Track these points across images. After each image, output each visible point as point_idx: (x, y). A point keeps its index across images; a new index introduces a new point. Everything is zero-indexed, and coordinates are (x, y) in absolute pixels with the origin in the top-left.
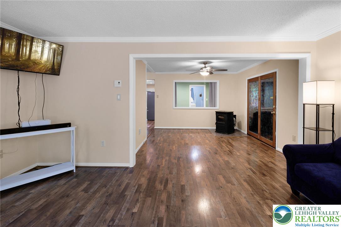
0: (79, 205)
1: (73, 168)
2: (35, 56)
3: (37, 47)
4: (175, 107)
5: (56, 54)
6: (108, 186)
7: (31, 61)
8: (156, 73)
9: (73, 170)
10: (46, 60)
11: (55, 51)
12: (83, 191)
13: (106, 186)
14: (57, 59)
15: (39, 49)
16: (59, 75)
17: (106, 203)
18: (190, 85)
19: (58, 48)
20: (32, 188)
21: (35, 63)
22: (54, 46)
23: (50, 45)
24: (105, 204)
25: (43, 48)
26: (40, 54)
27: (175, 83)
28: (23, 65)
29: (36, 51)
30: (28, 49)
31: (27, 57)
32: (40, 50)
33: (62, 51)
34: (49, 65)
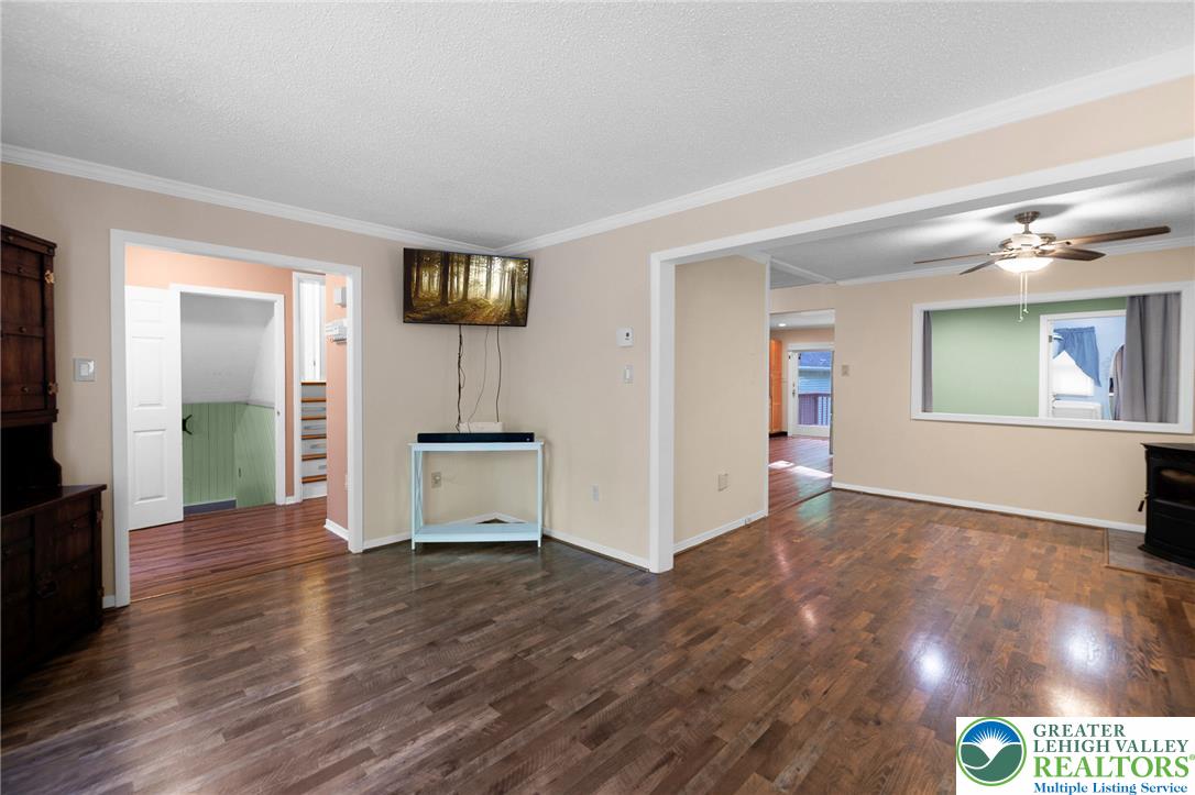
0: (501, 604)
1: (537, 537)
2: (476, 292)
3: (478, 274)
4: (924, 411)
5: (517, 283)
6: (572, 593)
7: (469, 303)
8: (841, 283)
9: (536, 542)
10: (497, 297)
11: (513, 274)
12: (525, 584)
13: (568, 591)
14: (519, 291)
15: (483, 277)
16: (525, 325)
17: (543, 621)
18: (1042, 317)
19: (520, 269)
20: (466, 554)
21: (477, 306)
22: (511, 265)
23: (504, 265)
24: (540, 620)
25: (489, 274)
26: (484, 288)
27: (927, 314)
28: (455, 313)
29: (477, 282)
30: (462, 280)
31: (461, 296)
32: (485, 279)
33: (529, 274)
34: (504, 308)
